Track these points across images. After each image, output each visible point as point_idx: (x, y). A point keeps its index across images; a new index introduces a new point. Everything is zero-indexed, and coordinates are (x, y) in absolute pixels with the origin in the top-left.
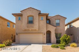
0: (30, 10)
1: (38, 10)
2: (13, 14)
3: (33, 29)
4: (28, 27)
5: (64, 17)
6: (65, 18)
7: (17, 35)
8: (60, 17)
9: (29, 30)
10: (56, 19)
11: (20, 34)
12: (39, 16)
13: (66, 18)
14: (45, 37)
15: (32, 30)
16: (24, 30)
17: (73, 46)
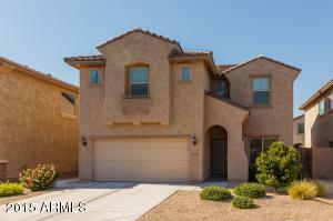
0: (138, 41)
1: (167, 40)
2: (67, 60)
3: (146, 119)
4: (124, 112)
5: (288, 66)
6: (293, 68)
7: (85, 144)
8: (270, 65)
9: (131, 124)
10: (253, 77)
11: (96, 142)
12: (172, 63)
13: (299, 70)
14: (197, 155)
15: (143, 124)
16: (111, 124)
17: (300, 194)
